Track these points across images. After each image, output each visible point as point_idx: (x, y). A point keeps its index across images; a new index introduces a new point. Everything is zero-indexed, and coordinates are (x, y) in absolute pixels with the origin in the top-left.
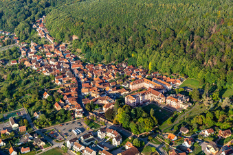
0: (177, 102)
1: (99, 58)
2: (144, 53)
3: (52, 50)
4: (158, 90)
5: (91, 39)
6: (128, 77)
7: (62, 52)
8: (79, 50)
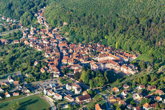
0: (128, 69)
1: (80, 40)
2: (114, 35)
3: (46, 33)
4: (116, 61)
5: (76, 25)
6: (98, 53)
7: (54, 35)
8: (67, 34)
